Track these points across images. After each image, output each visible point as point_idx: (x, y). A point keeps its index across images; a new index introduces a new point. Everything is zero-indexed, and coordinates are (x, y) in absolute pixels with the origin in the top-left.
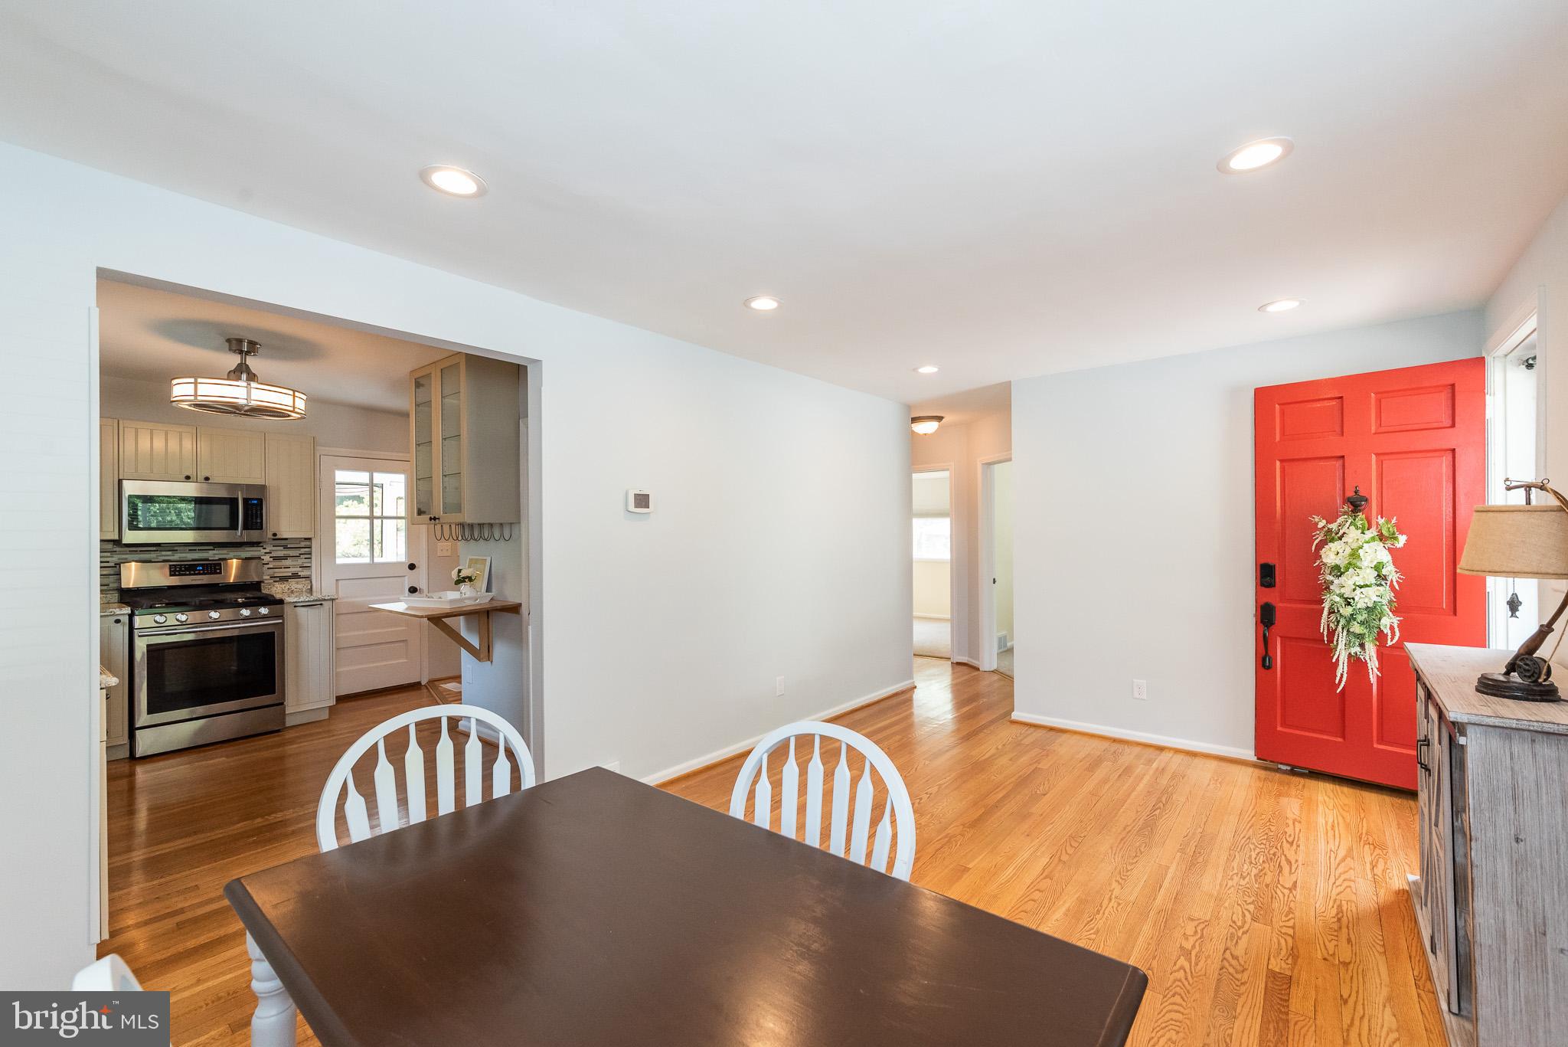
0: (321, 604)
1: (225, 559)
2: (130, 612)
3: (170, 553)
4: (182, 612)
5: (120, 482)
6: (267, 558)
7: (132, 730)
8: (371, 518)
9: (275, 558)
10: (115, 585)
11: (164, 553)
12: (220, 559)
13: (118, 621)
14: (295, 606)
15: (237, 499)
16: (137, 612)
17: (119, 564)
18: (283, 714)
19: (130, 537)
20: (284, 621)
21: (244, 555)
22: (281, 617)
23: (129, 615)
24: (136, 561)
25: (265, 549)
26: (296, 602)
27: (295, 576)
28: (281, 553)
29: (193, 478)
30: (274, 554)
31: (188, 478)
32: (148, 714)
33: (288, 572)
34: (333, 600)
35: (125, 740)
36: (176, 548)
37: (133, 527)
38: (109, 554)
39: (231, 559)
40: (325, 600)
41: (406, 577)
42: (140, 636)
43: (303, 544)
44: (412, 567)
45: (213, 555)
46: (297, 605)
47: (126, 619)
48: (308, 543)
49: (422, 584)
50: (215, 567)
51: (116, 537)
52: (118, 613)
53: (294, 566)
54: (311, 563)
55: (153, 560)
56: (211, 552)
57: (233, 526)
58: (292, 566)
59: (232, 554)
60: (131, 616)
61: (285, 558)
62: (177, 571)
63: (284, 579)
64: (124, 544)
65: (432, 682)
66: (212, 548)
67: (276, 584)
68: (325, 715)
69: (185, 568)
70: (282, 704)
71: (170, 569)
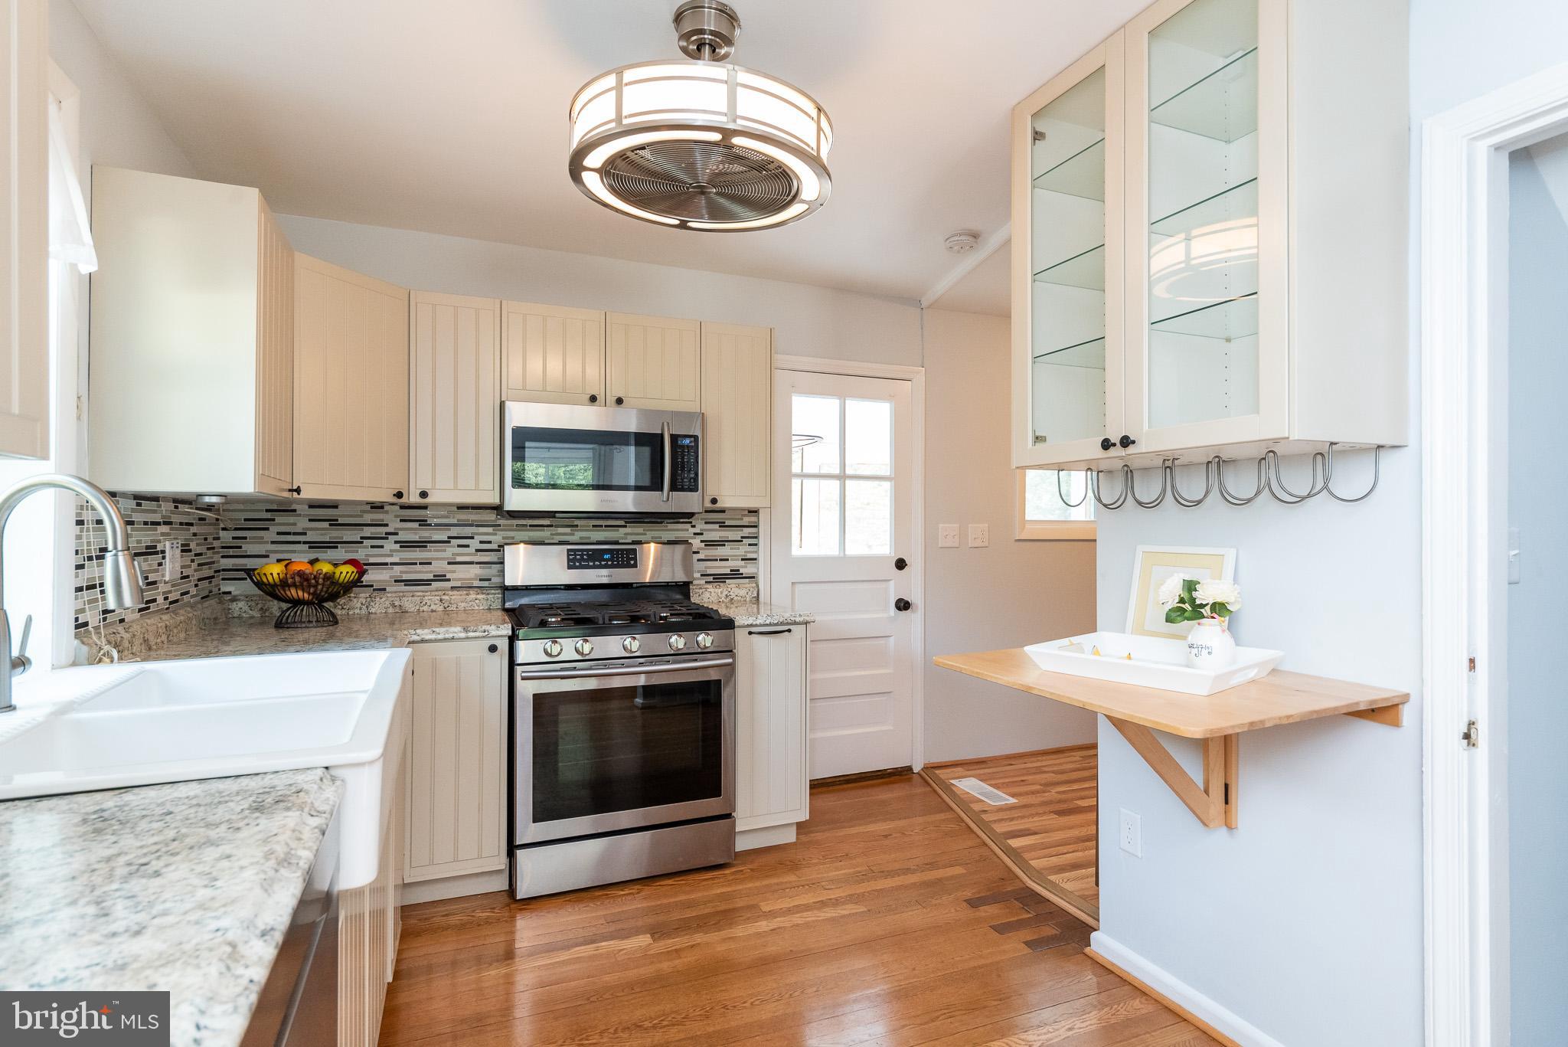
0: (789, 631)
1: (640, 543)
2: (510, 633)
3: (568, 530)
4: (585, 637)
5: (502, 405)
6: (696, 543)
7: (512, 848)
8: (842, 477)
9: (710, 544)
10: (496, 580)
11: (561, 530)
12: (634, 543)
13: (493, 649)
14: (750, 633)
15: (662, 436)
16: (521, 633)
17: (502, 546)
18: (732, 834)
19: (518, 500)
20: (734, 660)
21: (667, 536)
22: (729, 652)
23: (510, 637)
24: (526, 543)
25: (693, 526)
26: (751, 625)
27: (735, 574)
28: (716, 534)
29: (601, 398)
30: (707, 536)
31: (593, 399)
32: (534, 822)
33: (724, 568)
34: (806, 623)
35: (502, 862)
36: (576, 522)
37: (519, 482)
38: (490, 530)
39: (648, 543)
40: (795, 623)
41: (892, 583)
42: (523, 679)
43: (746, 520)
44: (901, 564)
45: (625, 534)
46: (753, 629)
47: (503, 645)
48: (752, 519)
49: (915, 597)
50: (627, 558)
51: (497, 501)
52: (494, 633)
53: (735, 557)
54: (757, 552)
55: (546, 541)
56: (622, 530)
57: (656, 485)
58: (732, 556)
59: (649, 535)
60: (512, 639)
61: (721, 543)
62: (578, 561)
63: (719, 579)
64: (509, 512)
65: (929, 768)
66: (622, 523)
67: (709, 586)
68: (790, 836)
69: (587, 555)
70: (728, 816)
71: (568, 555)
